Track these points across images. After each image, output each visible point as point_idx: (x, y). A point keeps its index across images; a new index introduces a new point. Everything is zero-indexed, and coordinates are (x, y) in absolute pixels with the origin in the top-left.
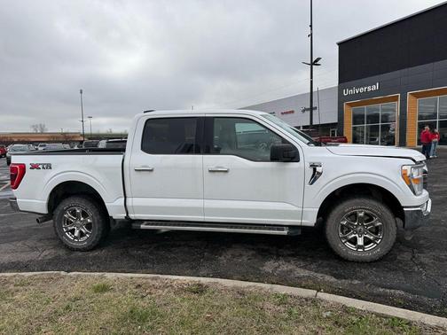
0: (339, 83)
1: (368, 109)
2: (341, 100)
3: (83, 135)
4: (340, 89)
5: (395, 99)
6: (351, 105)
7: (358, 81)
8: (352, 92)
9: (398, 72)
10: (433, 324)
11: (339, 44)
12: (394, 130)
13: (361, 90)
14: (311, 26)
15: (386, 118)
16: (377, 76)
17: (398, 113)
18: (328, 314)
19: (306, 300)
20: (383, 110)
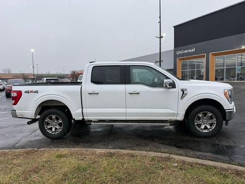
0: (175, 47)
1: (190, 62)
2: (176, 56)
3: (34, 75)
4: (175, 51)
5: (203, 56)
6: (180, 59)
7: (184, 47)
8: (181, 52)
9: (205, 42)
10: (226, 167)
11: (174, 27)
12: (203, 73)
13: (186, 51)
14: (160, 17)
15: (198, 66)
16: (194, 44)
17: (205, 64)
18: (176, 165)
19: (165, 158)
20: (197, 62)
